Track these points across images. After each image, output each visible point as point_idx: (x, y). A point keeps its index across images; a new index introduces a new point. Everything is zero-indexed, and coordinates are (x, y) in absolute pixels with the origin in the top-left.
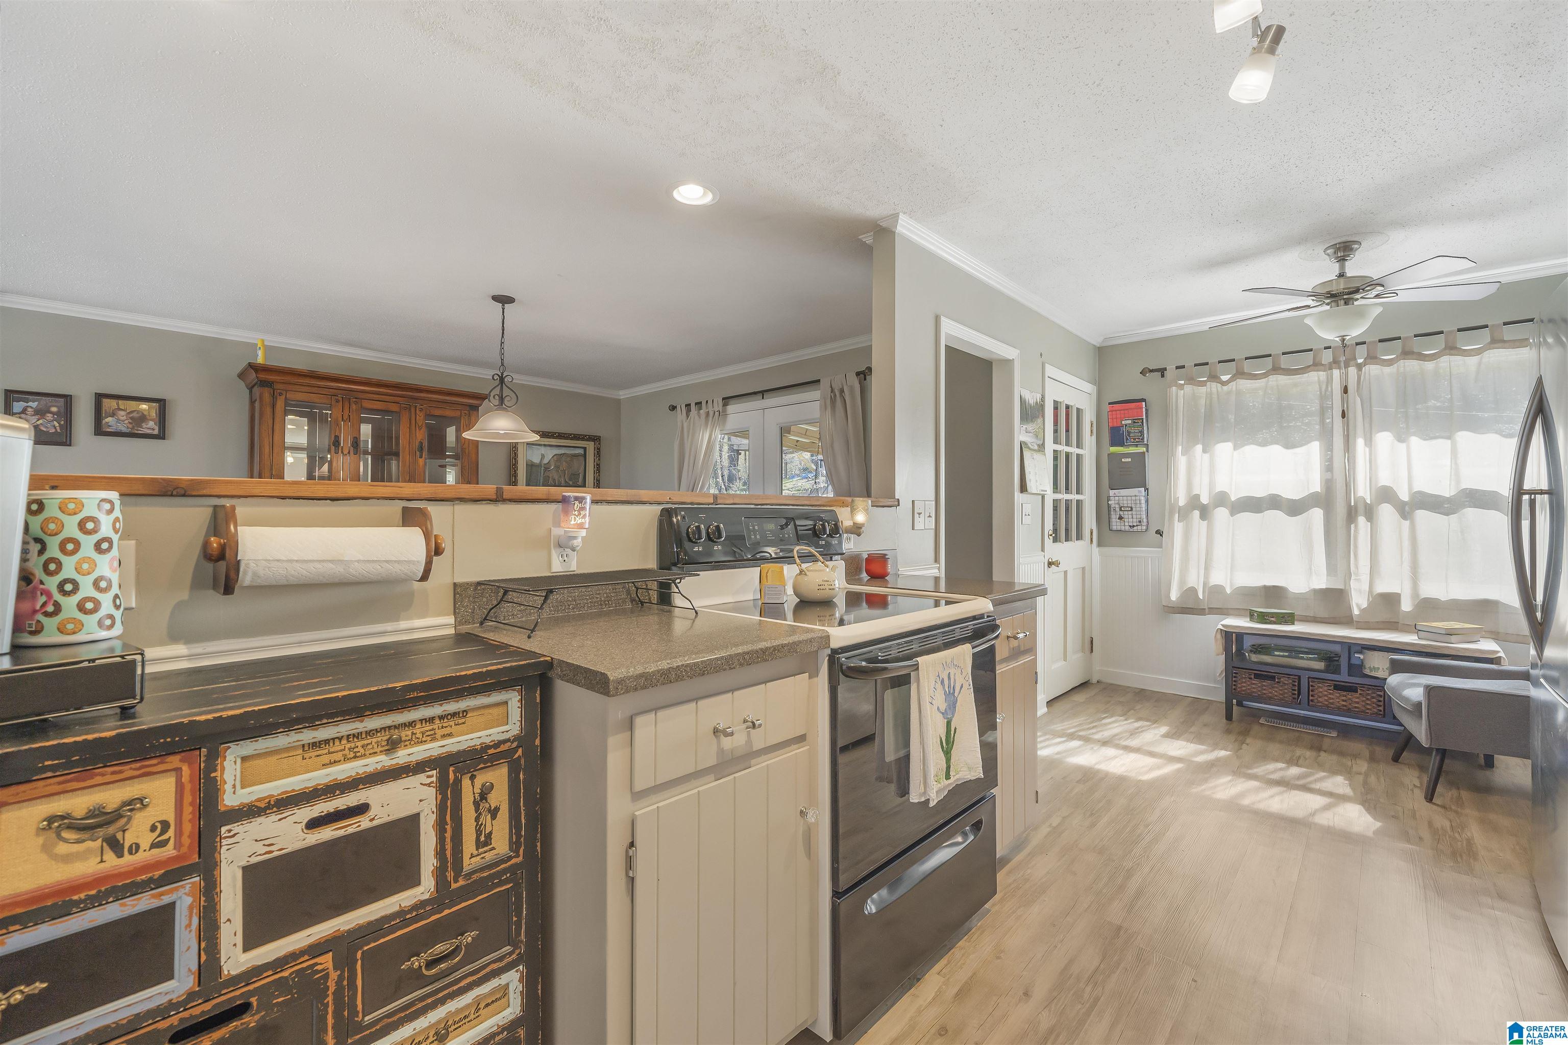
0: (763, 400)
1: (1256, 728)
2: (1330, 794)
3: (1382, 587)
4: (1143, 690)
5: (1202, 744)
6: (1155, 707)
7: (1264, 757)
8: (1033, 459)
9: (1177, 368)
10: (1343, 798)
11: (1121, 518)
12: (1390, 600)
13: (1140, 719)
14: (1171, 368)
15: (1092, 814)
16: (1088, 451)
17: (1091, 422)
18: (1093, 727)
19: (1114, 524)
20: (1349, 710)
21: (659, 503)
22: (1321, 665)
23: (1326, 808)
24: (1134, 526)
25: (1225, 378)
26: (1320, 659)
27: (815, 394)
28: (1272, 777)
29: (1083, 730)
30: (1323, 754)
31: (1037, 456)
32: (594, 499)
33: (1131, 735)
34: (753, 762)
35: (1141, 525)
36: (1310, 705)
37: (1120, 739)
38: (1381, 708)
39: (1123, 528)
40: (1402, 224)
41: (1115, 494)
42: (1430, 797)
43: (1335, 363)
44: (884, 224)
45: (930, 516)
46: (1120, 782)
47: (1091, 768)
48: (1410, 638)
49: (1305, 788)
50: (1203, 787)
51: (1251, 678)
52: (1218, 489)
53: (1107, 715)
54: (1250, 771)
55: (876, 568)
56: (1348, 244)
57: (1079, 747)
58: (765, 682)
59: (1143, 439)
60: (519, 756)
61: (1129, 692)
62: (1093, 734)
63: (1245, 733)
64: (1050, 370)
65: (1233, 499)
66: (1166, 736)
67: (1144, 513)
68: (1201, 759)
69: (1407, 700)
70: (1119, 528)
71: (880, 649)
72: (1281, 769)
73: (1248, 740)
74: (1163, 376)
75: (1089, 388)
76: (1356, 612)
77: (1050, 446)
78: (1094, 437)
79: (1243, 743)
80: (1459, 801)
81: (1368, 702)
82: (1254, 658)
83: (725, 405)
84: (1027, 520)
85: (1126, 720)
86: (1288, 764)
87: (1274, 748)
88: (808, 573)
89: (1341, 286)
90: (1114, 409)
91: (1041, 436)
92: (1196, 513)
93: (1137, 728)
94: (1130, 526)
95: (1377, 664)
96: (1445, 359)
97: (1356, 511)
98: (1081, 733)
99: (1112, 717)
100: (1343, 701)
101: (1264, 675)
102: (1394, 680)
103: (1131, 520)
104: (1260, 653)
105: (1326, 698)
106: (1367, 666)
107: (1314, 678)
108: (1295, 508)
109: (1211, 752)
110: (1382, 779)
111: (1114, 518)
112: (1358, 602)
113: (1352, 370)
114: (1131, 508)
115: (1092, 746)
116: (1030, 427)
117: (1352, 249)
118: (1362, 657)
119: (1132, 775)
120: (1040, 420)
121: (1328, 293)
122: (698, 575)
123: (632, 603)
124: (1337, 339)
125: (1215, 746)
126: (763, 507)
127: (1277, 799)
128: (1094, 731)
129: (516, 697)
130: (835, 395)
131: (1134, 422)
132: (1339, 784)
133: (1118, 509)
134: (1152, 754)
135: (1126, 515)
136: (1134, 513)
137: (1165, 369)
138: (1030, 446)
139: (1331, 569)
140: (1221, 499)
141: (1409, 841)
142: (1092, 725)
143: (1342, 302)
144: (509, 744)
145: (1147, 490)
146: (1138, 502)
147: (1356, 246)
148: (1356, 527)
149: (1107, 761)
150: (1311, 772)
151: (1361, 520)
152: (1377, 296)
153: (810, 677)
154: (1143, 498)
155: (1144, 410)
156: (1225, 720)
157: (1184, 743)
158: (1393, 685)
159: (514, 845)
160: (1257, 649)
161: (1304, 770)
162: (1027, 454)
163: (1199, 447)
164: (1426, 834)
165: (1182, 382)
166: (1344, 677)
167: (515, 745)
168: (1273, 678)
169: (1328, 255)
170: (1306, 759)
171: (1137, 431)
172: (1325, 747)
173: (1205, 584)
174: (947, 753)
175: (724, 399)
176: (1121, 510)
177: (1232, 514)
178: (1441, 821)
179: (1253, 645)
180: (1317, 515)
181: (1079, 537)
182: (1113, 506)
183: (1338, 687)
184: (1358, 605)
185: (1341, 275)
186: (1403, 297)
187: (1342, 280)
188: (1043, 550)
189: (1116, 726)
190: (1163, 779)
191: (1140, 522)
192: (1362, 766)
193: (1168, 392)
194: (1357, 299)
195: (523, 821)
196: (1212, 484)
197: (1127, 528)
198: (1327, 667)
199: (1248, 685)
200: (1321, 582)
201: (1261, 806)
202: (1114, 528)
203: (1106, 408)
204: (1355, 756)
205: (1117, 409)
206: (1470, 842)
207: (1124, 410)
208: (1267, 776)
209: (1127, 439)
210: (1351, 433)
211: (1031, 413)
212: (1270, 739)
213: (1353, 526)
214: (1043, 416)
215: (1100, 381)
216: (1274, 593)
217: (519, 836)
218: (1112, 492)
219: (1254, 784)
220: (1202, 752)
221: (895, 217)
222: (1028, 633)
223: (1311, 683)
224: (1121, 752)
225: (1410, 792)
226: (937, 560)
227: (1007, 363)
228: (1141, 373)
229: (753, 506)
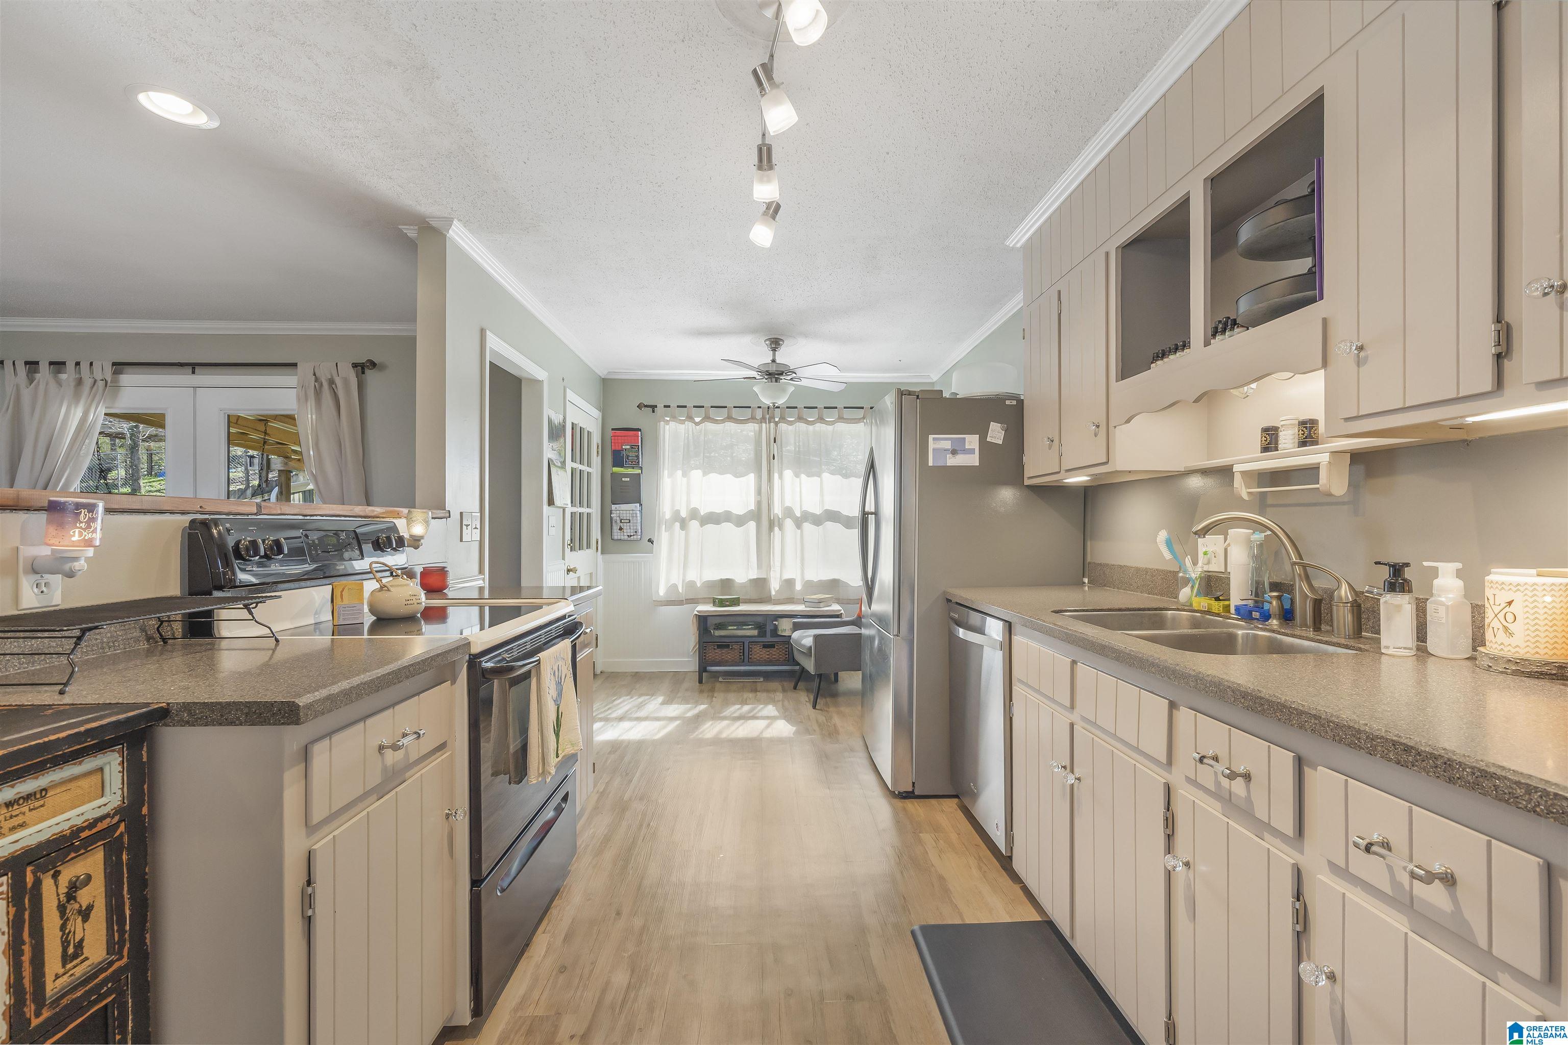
0: (194, 376)
1: (718, 685)
2: (767, 718)
3: (787, 576)
4: (637, 672)
5: (688, 704)
6: (650, 684)
7: (726, 703)
8: (558, 475)
9: (665, 406)
10: (772, 718)
11: (621, 529)
12: (790, 583)
13: (641, 695)
14: (660, 406)
15: (627, 774)
16: (595, 470)
17: (598, 444)
18: (609, 709)
19: (615, 534)
20: (771, 661)
21: (183, 513)
22: (755, 632)
23: (768, 726)
24: (631, 536)
25: (697, 420)
26: (755, 629)
27: (290, 379)
28: (736, 715)
29: (602, 713)
30: (758, 694)
31: (561, 472)
32: (107, 507)
33: (638, 708)
34: (408, 774)
35: (637, 535)
36: (751, 663)
37: (631, 714)
38: (787, 656)
39: (622, 538)
40: (805, 335)
41: (616, 508)
42: (814, 707)
43: (763, 419)
44: (434, 223)
45: (476, 528)
46: (640, 745)
47: (615, 741)
48: (800, 608)
49: (754, 718)
50: (697, 733)
51: (714, 649)
52: (692, 506)
53: (615, 698)
54: (722, 715)
55: (433, 581)
56: (777, 340)
57: (602, 727)
58: (418, 694)
59: (638, 462)
60: (122, 833)
61: (627, 676)
62: (610, 714)
63: (712, 690)
64: (570, 395)
65: (702, 514)
66: (663, 703)
67: (639, 524)
68: (689, 714)
69: (804, 646)
70: (619, 538)
71: (507, 651)
72: (738, 709)
73: (716, 695)
74: (653, 411)
75: (596, 413)
76: (773, 593)
77: (569, 464)
78: (600, 457)
79: (713, 697)
80: (827, 705)
81: (780, 653)
82: (718, 633)
83: (116, 373)
84: (553, 531)
85: (632, 698)
86: (741, 704)
87: (731, 696)
88: (392, 589)
89: (773, 369)
90: (615, 435)
91: (563, 454)
92: (677, 525)
93: (641, 703)
94: (628, 536)
95: (785, 626)
96: (818, 425)
97: (774, 523)
98: (600, 716)
99: (620, 698)
100: (768, 655)
101: (723, 645)
102: (796, 635)
103: (629, 531)
104: (720, 629)
105: (758, 655)
106: (780, 629)
107: (752, 642)
108: (740, 521)
109: (695, 707)
110: (791, 702)
111: (616, 528)
112: (775, 586)
113: (772, 424)
114: (629, 520)
115: (612, 723)
116: (555, 445)
117: (779, 344)
118: (777, 623)
119: (648, 737)
120: (562, 440)
121: (767, 371)
122: (280, 597)
123: (148, 641)
124: (771, 404)
125: (697, 703)
126: (312, 518)
127: (741, 728)
128: (610, 711)
129: (116, 759)
130: (321, 385)
131: (632, 448)
132: (770, 710)
133: (619, 522)
134: (657, 719)
135: (625, 526)
136: (631, 524)
137: (656, 406)
138: (555, 463)
139: (759, 566)
140: (694, 514)
141: (810, 734)
142: (607, 708)
143: (774, 380)
144: (108, 820)
145: (641, 505)
146: (635, 515)
147: (781, 342)
148: (774, 533)
149: (626, 732)
150: (755, 707)
151: (776, 529)
152: (791, 379)
153: (452, 685)
154: (638, 512)
155: (640, 438)
156: (698, 684)
157: (676, 706)
158: (796, 638)
159: (113, 947)
160: (719, 626)
161: (750, 706)
162: (553, 469)
163: (679, 473)
164: (816, 727)
165: (668, 419)
166: (769, 639)
167: (117, 818)
168: (728, 646)
169: (767, 344)
170: (750, 699)
171: (634, 455)
172: (759, 688)
173: (683, 581)
174: (557, 734)
175: (114, 364)
176: (621, 522)
177: (702, 525)
178: (822, 718)
179: (716, 624)
180: (752, 525)
181: (589, 546)
182: (615, 518)
183: (765, 646)
184: (774, 588)
185: (774, 361)
186: (804, 382)
187: (774, 364)
188: (564, 559)
189: (625, 704)
190: (669, 735)
191: (636, 532)
192: (779, 696)
193: (658, 424)
194: (782, 379)
195: (128, 913)
196: (688, 502)
197: (626, 537)
198: (759, 633)
199: (714, 653)
200: (754, 574)
201: (733, 736)
202: (616, 537)
203: (610, 433)
204: (775, 691)
205: (617, 435)
206: (835, 725)
207: (625, 436)
208: (732, 716)
209: (626, 462)
210: (772, 469)
211: (556, 432)
212: (727, 691)
213: (772, 533)
214: (565, 436)
215: (605, 406)
216: (726, 584)
217: (122, 931)
218: (614, 507)
219: (726, 722)
220: (690, 710)
221: (449, 222)
222: (592, 628)
223: (750, 646)
224: (635, 722)
225: (805, 706)
226: (481, 571)
227: (537, 383)
228: (637, 407)
229: (301, 517)
